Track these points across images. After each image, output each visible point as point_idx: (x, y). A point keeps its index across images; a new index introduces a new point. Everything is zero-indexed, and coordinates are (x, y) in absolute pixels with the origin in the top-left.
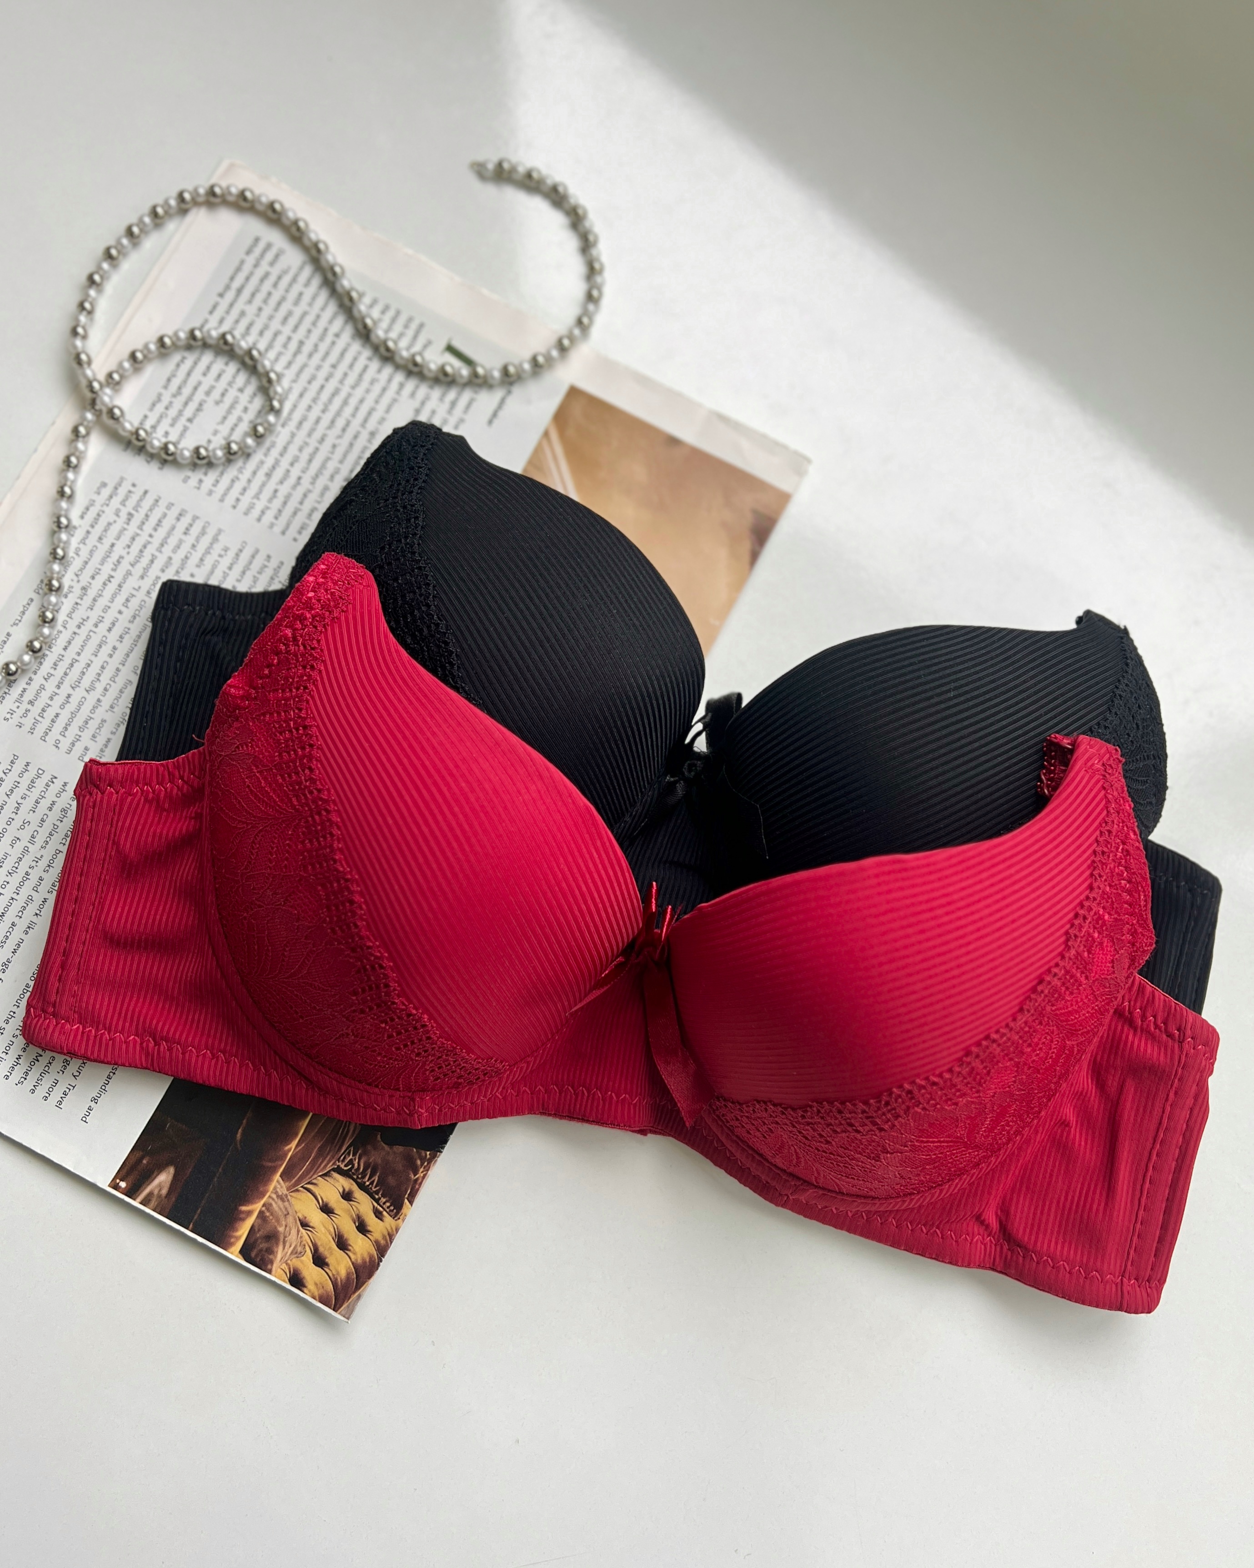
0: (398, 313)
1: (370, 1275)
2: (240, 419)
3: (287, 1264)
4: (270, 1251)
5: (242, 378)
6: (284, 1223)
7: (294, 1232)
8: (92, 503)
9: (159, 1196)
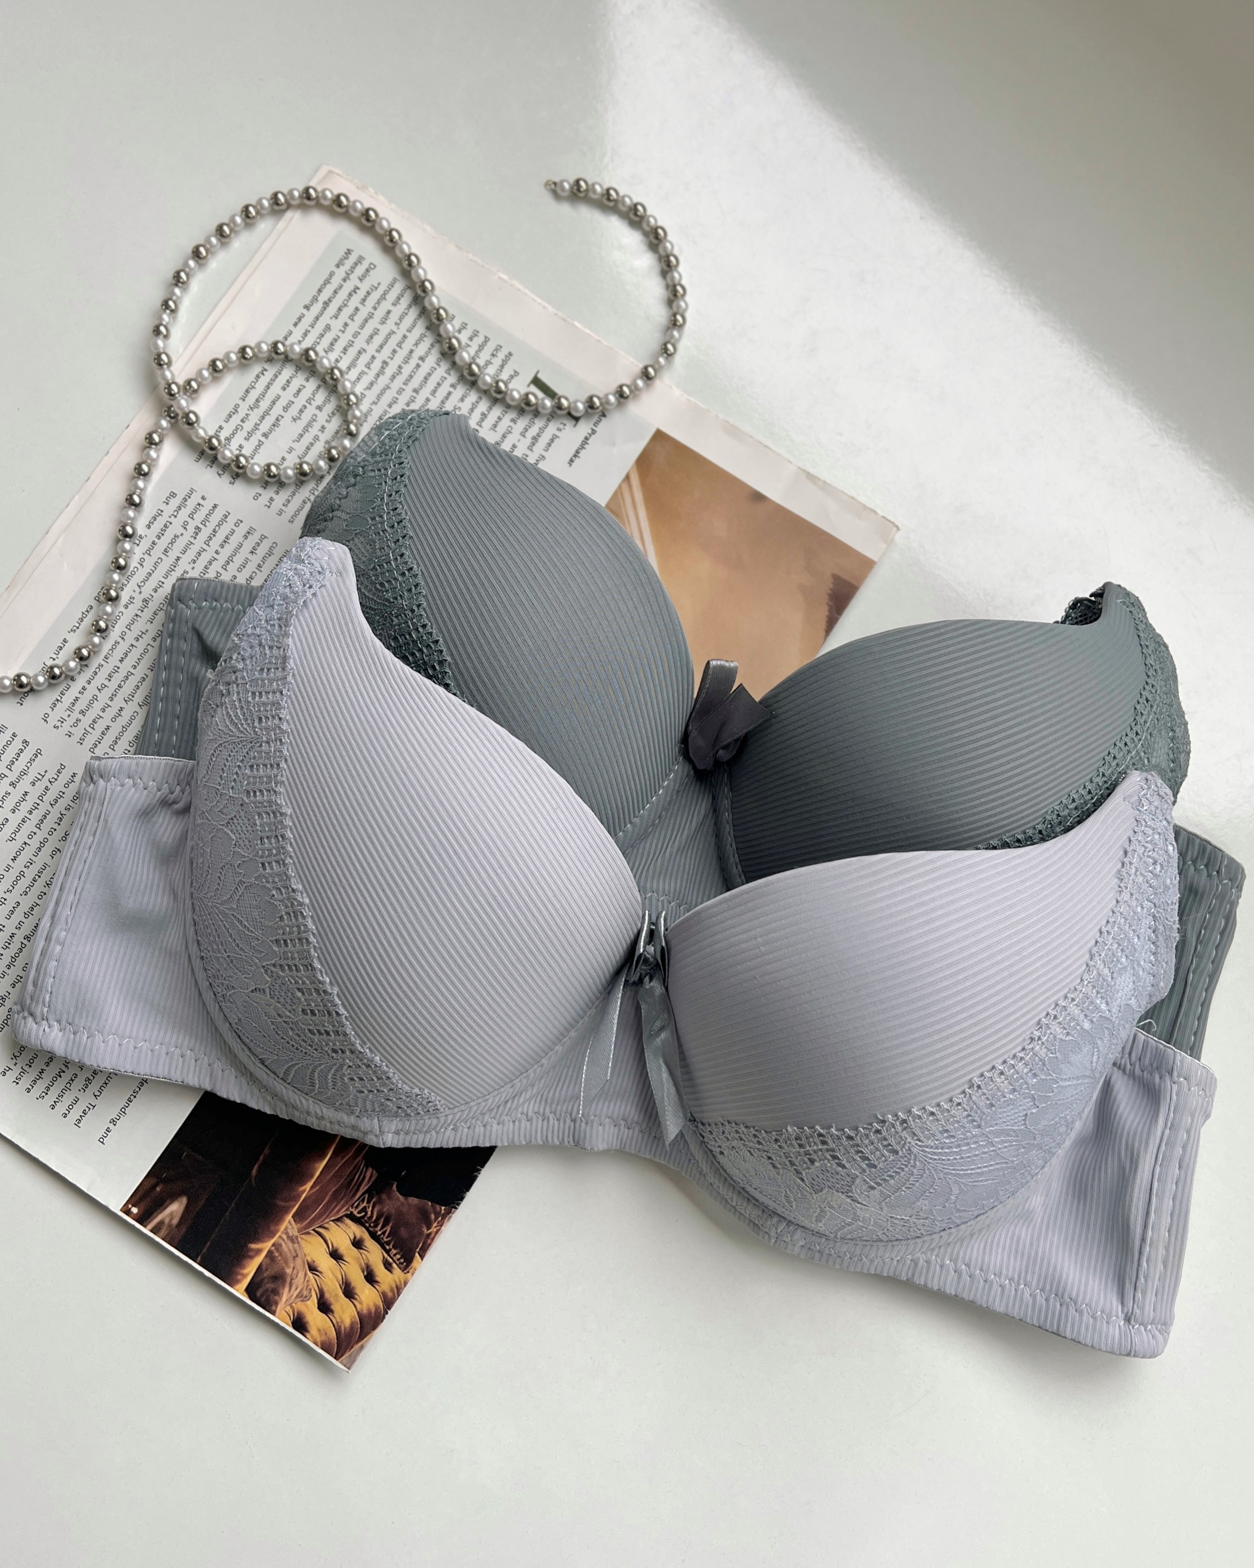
0: (487, 340)
1: (375, 1327)
2: (316, 438)
3: (291, 1307)
4: (276, 1292)
5: (321, 397)
6: (292, 1265)
7: (301, 1275)
8: (160, 512)
9: (170, 1226)
